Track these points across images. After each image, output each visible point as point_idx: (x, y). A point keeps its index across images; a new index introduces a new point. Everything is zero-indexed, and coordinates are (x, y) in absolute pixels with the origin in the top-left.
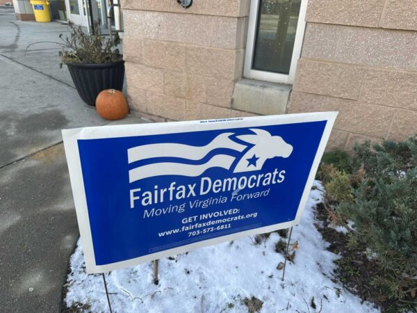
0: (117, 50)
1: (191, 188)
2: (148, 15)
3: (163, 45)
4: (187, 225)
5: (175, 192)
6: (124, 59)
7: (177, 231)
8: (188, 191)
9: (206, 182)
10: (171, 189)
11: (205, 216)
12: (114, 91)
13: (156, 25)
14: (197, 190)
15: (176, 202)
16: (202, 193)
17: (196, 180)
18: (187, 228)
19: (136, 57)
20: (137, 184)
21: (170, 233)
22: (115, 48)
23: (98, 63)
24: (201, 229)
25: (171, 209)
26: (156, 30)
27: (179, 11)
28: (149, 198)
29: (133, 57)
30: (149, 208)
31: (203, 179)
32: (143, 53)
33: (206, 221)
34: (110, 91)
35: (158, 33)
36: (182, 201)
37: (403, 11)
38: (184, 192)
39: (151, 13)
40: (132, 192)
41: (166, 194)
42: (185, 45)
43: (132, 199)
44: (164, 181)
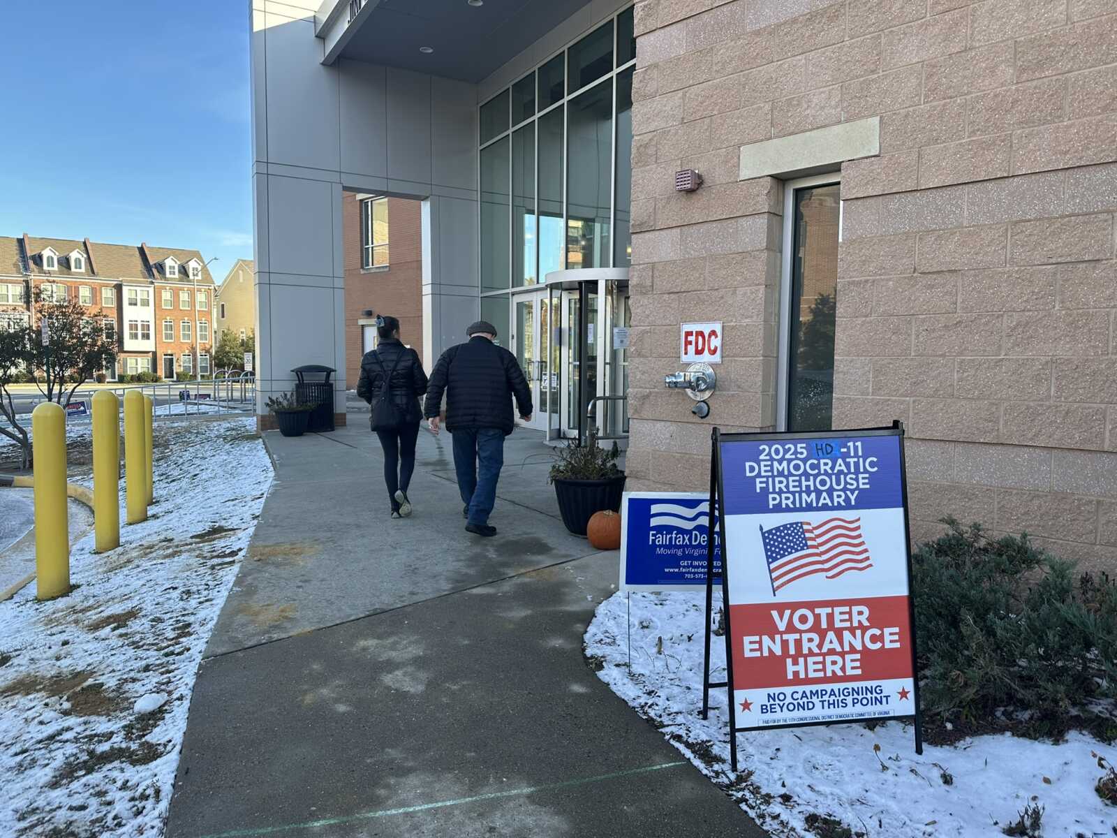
0: (614, 465)
1: (687, 538)
2: (659, 425)
3: (674, 457)
4: (684, 567)
5: (676, 538)
6: (626, 474)
7: (676, 570)
8: (684, 539)
9: (696, 535)
10: (674, 536)
11: (696, 563)
12: (611, 513)
13: (668, 435)
14: (690, 539)
15: (677, 547)
16: (694, 543)
17: (689, 532)
18: (684, 570)
19: (642, 471)
20: (655, 528)
21: (672, 570)
22: (612, 462)
23: (594, 479)
24: (694, 573)
25: (673, 551)
26: (668, 441)
27: (694, 420)
28: (661, 540)
29: (638, 472)
30: (660, 546)
31: (694, 532)
32: (650, 467)
33: (698, 567)
34: (606, 512)
35: (669, 444)
36: (680, 547)
37: (929, 421)
38: (681, 539)
39: (663, 423)
40: (651, 532)
41: (671, 538)
42: (701, 457)
43: (651, 538)
44: (669, 529)
